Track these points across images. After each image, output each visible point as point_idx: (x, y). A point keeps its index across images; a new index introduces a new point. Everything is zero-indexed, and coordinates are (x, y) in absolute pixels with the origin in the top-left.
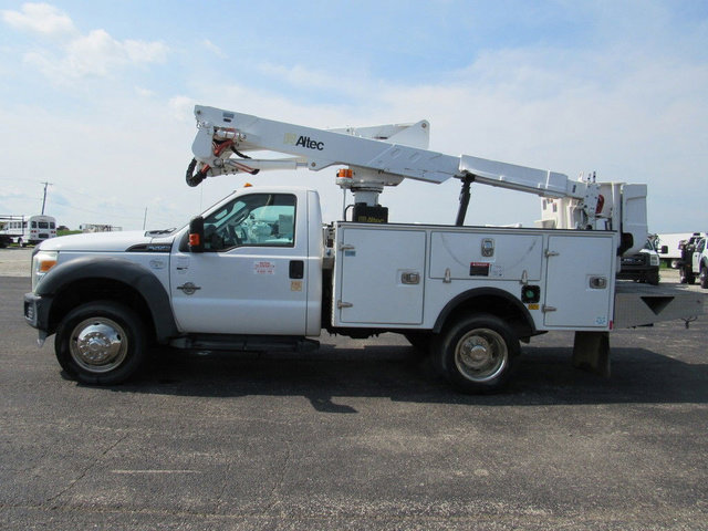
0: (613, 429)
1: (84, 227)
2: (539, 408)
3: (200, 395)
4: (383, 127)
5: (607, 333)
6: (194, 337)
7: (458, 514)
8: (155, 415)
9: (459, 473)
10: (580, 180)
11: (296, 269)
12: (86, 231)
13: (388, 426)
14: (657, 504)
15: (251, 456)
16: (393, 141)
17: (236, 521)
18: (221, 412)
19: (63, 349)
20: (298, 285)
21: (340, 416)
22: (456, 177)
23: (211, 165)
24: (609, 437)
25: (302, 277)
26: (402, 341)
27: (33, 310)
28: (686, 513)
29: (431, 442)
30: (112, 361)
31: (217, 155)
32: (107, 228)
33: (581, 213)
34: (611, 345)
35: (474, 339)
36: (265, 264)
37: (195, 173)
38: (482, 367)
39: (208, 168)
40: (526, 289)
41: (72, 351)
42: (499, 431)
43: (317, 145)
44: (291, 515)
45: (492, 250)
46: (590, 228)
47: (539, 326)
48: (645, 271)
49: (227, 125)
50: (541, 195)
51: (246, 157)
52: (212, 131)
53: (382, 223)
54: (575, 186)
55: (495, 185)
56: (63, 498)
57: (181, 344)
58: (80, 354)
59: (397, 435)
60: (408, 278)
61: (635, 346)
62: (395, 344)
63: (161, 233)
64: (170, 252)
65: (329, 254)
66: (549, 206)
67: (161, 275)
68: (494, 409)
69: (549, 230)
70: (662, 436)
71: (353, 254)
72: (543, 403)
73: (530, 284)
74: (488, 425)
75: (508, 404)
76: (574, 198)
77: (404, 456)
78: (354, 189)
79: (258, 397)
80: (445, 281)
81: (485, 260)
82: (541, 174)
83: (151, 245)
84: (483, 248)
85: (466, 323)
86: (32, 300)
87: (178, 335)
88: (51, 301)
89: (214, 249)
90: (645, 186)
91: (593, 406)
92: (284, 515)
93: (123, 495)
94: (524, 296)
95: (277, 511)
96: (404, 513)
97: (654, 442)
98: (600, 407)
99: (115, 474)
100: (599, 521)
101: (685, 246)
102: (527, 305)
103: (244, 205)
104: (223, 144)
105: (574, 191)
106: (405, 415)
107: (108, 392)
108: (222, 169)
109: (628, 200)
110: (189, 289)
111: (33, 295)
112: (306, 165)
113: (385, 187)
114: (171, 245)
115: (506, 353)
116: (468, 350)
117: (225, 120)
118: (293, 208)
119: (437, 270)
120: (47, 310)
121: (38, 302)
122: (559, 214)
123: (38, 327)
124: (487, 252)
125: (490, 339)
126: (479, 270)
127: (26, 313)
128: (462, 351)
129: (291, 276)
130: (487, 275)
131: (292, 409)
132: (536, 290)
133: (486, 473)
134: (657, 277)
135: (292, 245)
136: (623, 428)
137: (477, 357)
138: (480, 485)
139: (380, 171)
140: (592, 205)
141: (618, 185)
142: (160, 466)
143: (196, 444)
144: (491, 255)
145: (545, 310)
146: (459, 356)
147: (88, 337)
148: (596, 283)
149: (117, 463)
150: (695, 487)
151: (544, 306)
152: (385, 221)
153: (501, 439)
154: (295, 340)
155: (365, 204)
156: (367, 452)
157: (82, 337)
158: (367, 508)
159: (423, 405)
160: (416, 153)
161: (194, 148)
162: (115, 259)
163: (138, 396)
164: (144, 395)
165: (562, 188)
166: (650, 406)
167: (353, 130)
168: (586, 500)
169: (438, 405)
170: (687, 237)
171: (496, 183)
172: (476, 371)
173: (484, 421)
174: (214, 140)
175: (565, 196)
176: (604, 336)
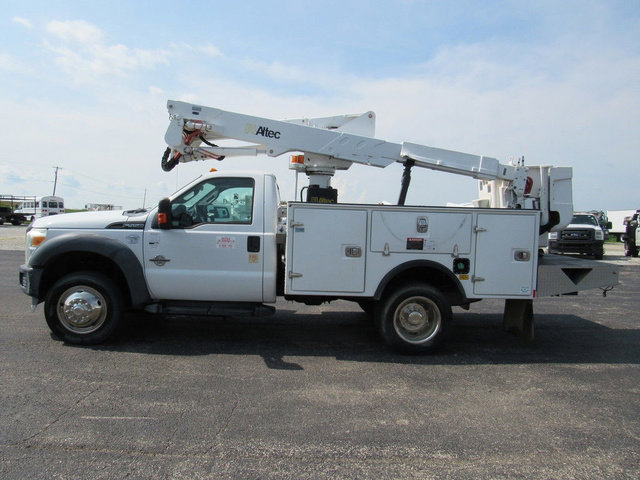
0: (529, 387)
1: (89, 207)
2: (467, 367)
3: (169, 354)
4: (334, 118)
5: (531, 301)
6: (165, 303)
7: (374, 457)
8: (127, 370)
9: (383, 422)
10: (510, 164)
11: (254, 244)
12: (91, 210)
13: (329, 382)
14: (551, 450)
15: (203, 406)
16: (342, 130)
17: (180, 460)
18: (185, 368)
19: (51, 314)
20: (255, 258)
21: (288, 372)
22: (398, 161)
23: (182, 153)
24: (524, 393)
25: (258, 251)
26: (356, 308)
27: (26, 279)
28: (576, 458)
29: (364, 396)
30: (94, 324)
31: (187, 144)
32: (109, 207)
33: (511, 193)
34: (534, 313)
35: (412, 305)
36: (226, 239)
37: (169, 159)
38: (420, 331)
39: (180, 155)
40: (457, 261)
41: (59, 315)
42: (427, 387)
43: (275, 135)
44: (228, 456)
45: (426, 226)
46: (519, 207)
47: (469, 295)
48: (590, 245)
49: (195, 117)
50: (475, 177)
51: (213, 145)
52: (182, 123)
53: (332, 203)
54: (505, 170)
55: (433, 169)
56: (36, 439)
57: (153, 309)
58: (66, 318)
59: (335, 390)
60: (351, 252)
61: (568, 313)
62: (350, 310)
63: (137, 212)
64: (143, 228)
65: (281, 230)
66: (485, 187)
67: (136, 249)
68: (427, 368)
69: (484, 209)
70: (572, 392)
71: (302, 230)
72: (470, 363)
73: (461, 257)
74: (419, 382)
75: (440, 364)
76: (505, 180)
77: (338, 407)
78: (309, 173)
79: (219, 356)
80: (384, 254)
81: (420, 236)
82: (474, 159)
83: (127, 223)
84: (418, 225)
85: (403, 291)
86: (25, 271)
87: (151, 301)
88: (41, 272)
89: (182, 226)
90: (571, 169)
91: (516, 366)
92: (222, 455)
93: (88, 437)
94: (455, 268)
95: (217, 452)
96: (327, 456)
97: (563, 397)
98: (522, 366)
99: (85, 420)
100: (497, 464)
101: (629, 222)
102: (458, 276)
103: (214, 187)
104: (193, 135)
105: (504, 174)
106: (345, 373)
107: (89, 351)
108: (191, 156)
109: (555, 181)
110: (160, 261)
111: (26, 266)
112: (265, 152)
113: (337, 171)
114: (144, 223)
115: (440, 318)
116: (406, 315)
117: (194, 113)
118: (251, 189)
119: (377, 244)
120: (38, 279)
121: (30, 272)
122: (492, 194)
123: (31, 294)
124: (422, 228)
125: (426, 306)
126: (415, 245)
127: (21, 282)
128: (401, 316)
129: (249, 250)
130: (421, 249)
131: (247, 367)
132: (466, 262)
133: (406, 422)
134: (602, 250)
135: (250, 223)
136: (538, 385)
137: (414, 321)
138: (399, 433)
139: (331, 157)
140: (521, 186)
141: (546, 169)
142: (123, 414)
143: (157, 396)
144: (426, 231)
145: (474, 280)
146: (398, 321)
147: (72, 303)
148: (521, 256)
149: (86, 411)
150: (589, 437)
151: (473, 276)
152: (335, 202)
153: (427, 393)
154: (253, 307)
155: (318, 186)
156: (306, 403)
157: (67, 302)
158: (295, 450)
159: (364, 364)
160: (362, 140)
161: (168, 138)
162: (96, 235)
163: (115, 355)
164: (120, 354)
165: (494, 171)
166: (568, 366)
167: (307, 120)
168: (490, 446)
169: (376, 364)
170: (631, 214)
171: (434, 167)
172: (414, 334)
173: (415, 379)
174: (185, 130)
175: (497, 178)
176: (528, 304)
